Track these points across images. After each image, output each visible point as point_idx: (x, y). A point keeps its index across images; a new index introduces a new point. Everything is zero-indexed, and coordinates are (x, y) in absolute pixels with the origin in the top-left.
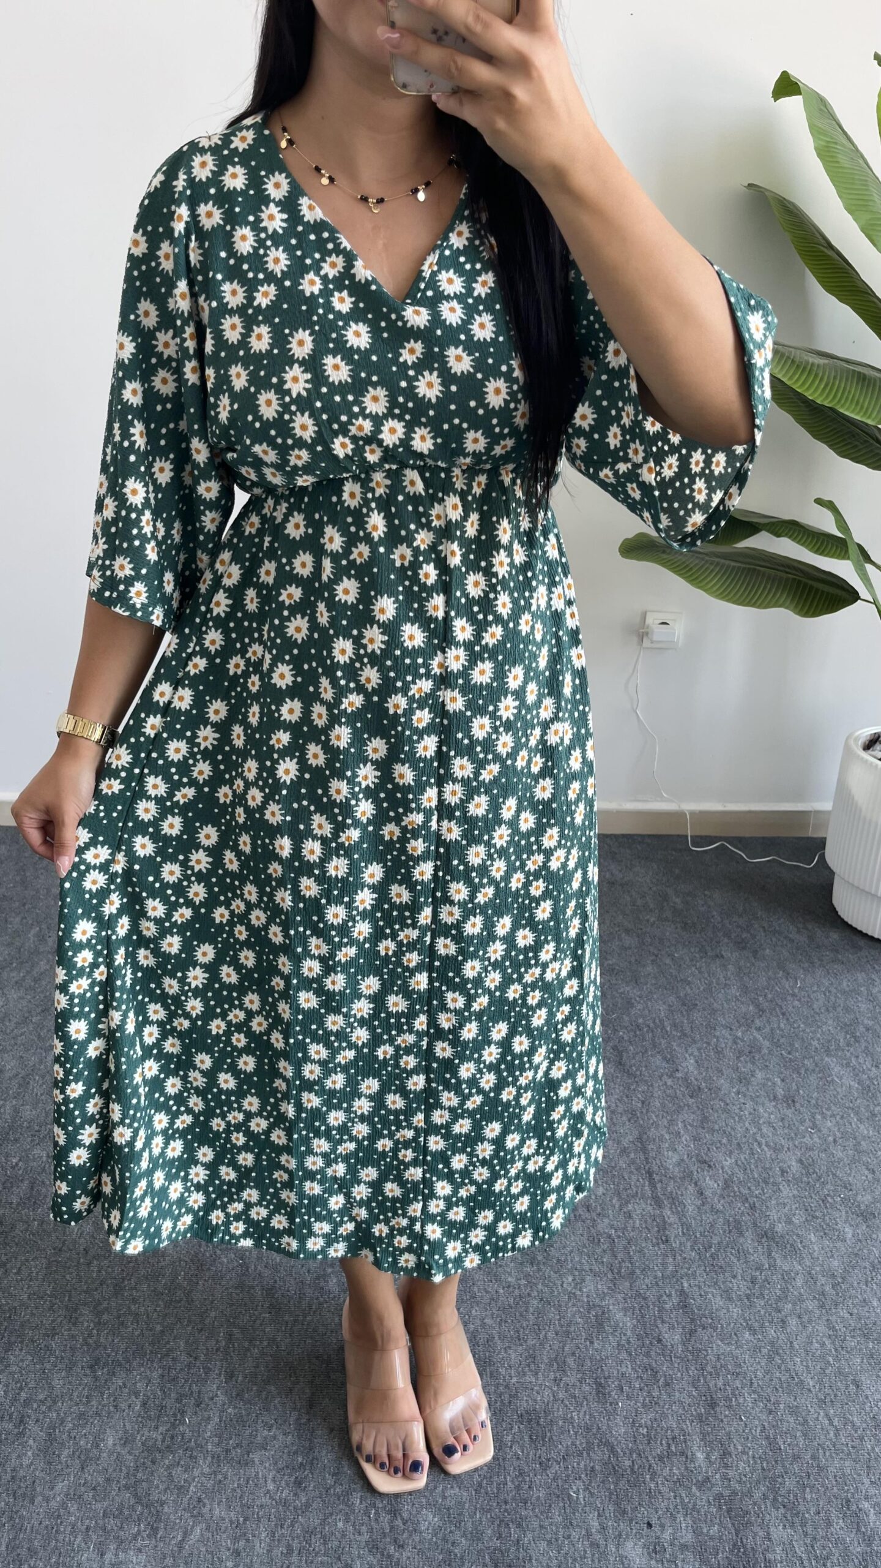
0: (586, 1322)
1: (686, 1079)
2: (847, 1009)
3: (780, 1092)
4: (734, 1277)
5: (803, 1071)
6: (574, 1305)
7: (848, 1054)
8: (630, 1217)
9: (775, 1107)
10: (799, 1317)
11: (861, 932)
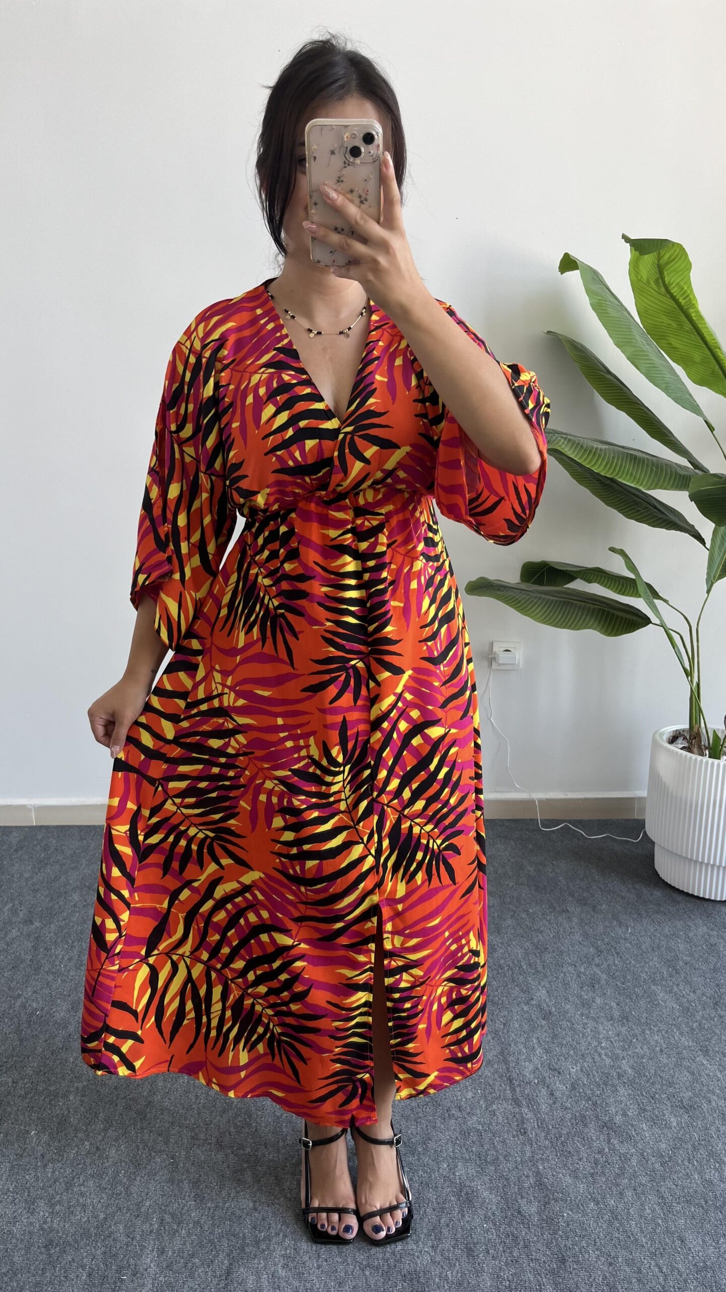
0: (459, 1199)
1: (539, 1006)
2: (669, 949)
3: (616, 1014)
4: (580, 1159)
5: (634, 997)
7: (671, 984)
8: (495, 1115)
9: (611, 1024)
10: (635, 1190)
11: (678, 890)
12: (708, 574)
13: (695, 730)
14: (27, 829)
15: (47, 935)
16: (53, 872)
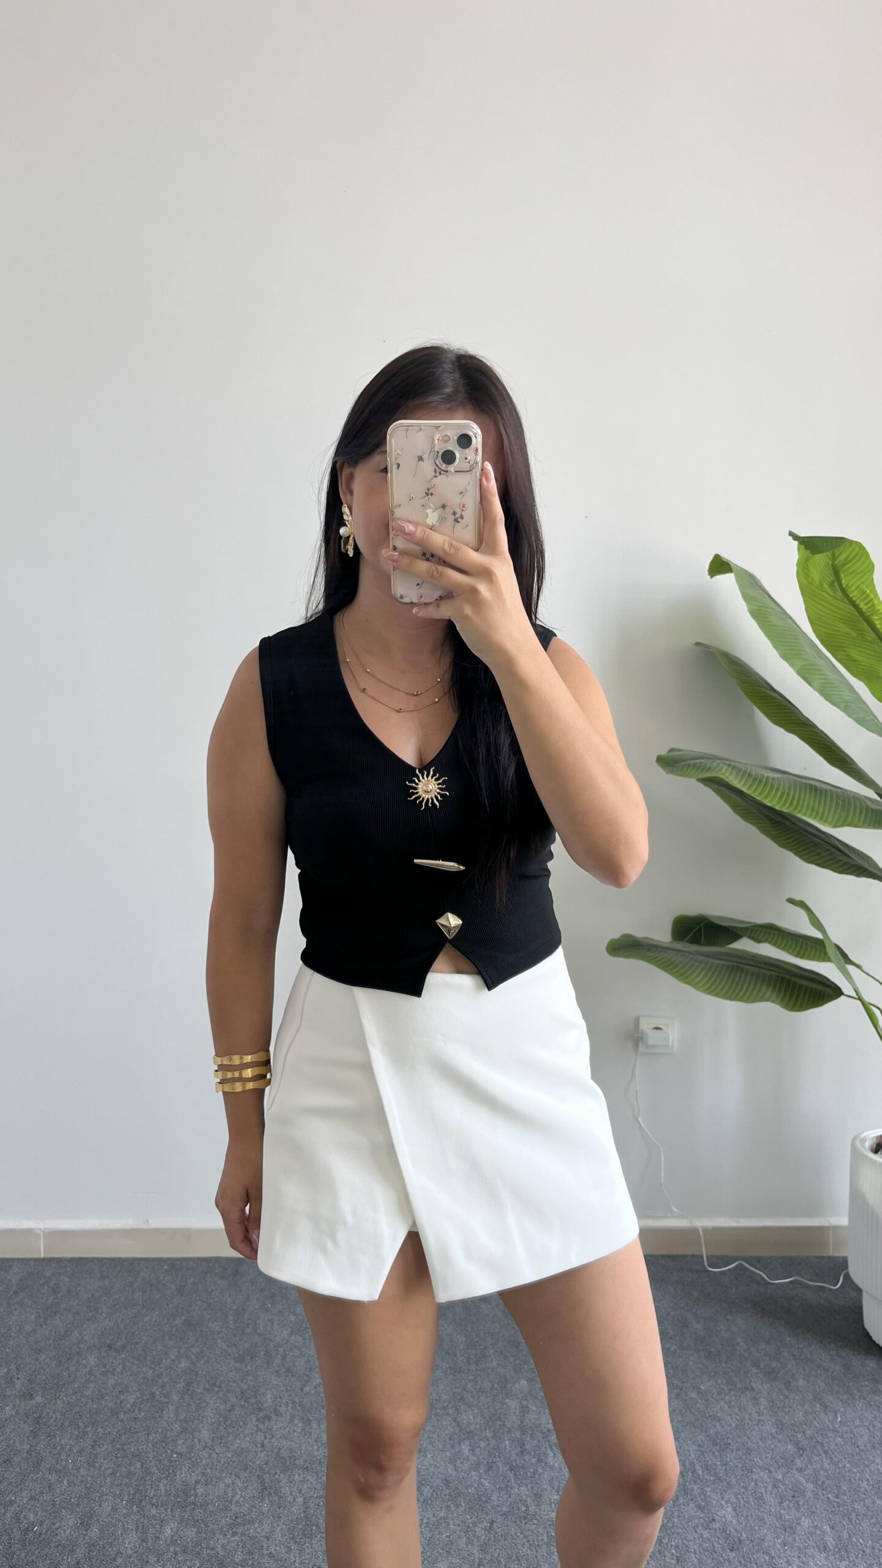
3: (831, 1542)
5: (853, 1517)
14: (32, 1263)
15: (51, 1414)
16: (63, 1324)
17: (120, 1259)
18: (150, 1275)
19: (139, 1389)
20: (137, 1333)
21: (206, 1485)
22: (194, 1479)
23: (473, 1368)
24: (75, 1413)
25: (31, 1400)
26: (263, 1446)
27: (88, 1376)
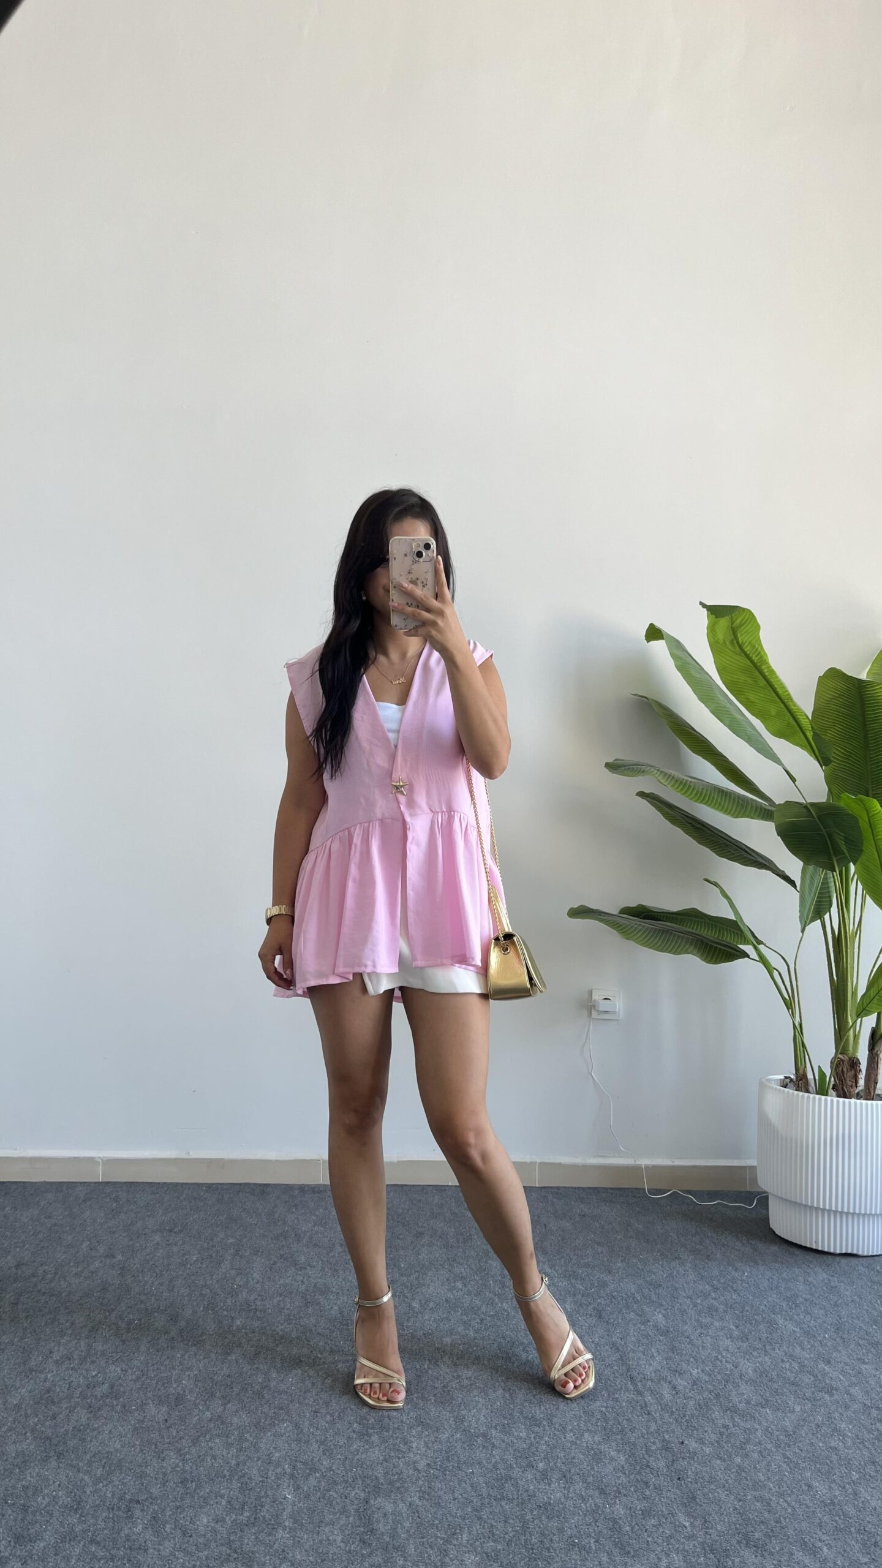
0: (587, 1457)
1: (655, 1326)
2: (788, 1289)
3: (736, 1333)
4: (706, 1432)
5: (753, 1322)
6: (576, 1449)
7: (791, 1314)
9: (731, 1341)
10: (760, 1452)
11: (794, 1243)
12: (800, 911)
13: (801, 1071)
14: (93, 1185)
15: (132, 1265)
16: (128, 1218)
17: (165, 1183)
18: (192, 1193)
19: (199, 1253)
20: (189, 1224)
21: (262, 1301)
22: (252, 1298)
23: (461, 1245)
24: (152, 1265)
25: (114, 1257)
26: (302, 1281)
27: (156, 1246)
